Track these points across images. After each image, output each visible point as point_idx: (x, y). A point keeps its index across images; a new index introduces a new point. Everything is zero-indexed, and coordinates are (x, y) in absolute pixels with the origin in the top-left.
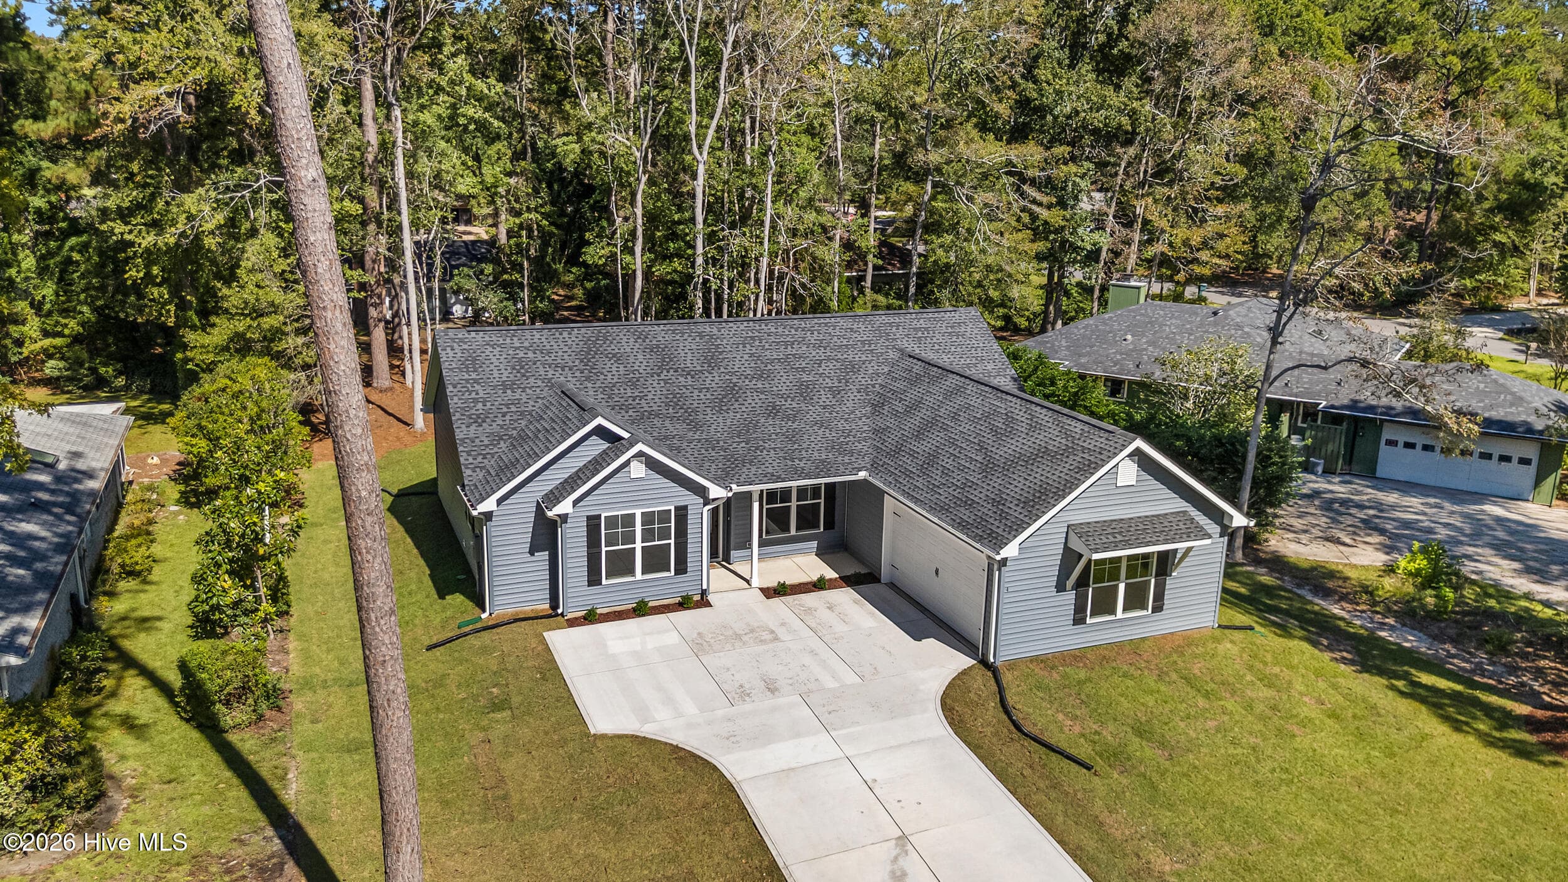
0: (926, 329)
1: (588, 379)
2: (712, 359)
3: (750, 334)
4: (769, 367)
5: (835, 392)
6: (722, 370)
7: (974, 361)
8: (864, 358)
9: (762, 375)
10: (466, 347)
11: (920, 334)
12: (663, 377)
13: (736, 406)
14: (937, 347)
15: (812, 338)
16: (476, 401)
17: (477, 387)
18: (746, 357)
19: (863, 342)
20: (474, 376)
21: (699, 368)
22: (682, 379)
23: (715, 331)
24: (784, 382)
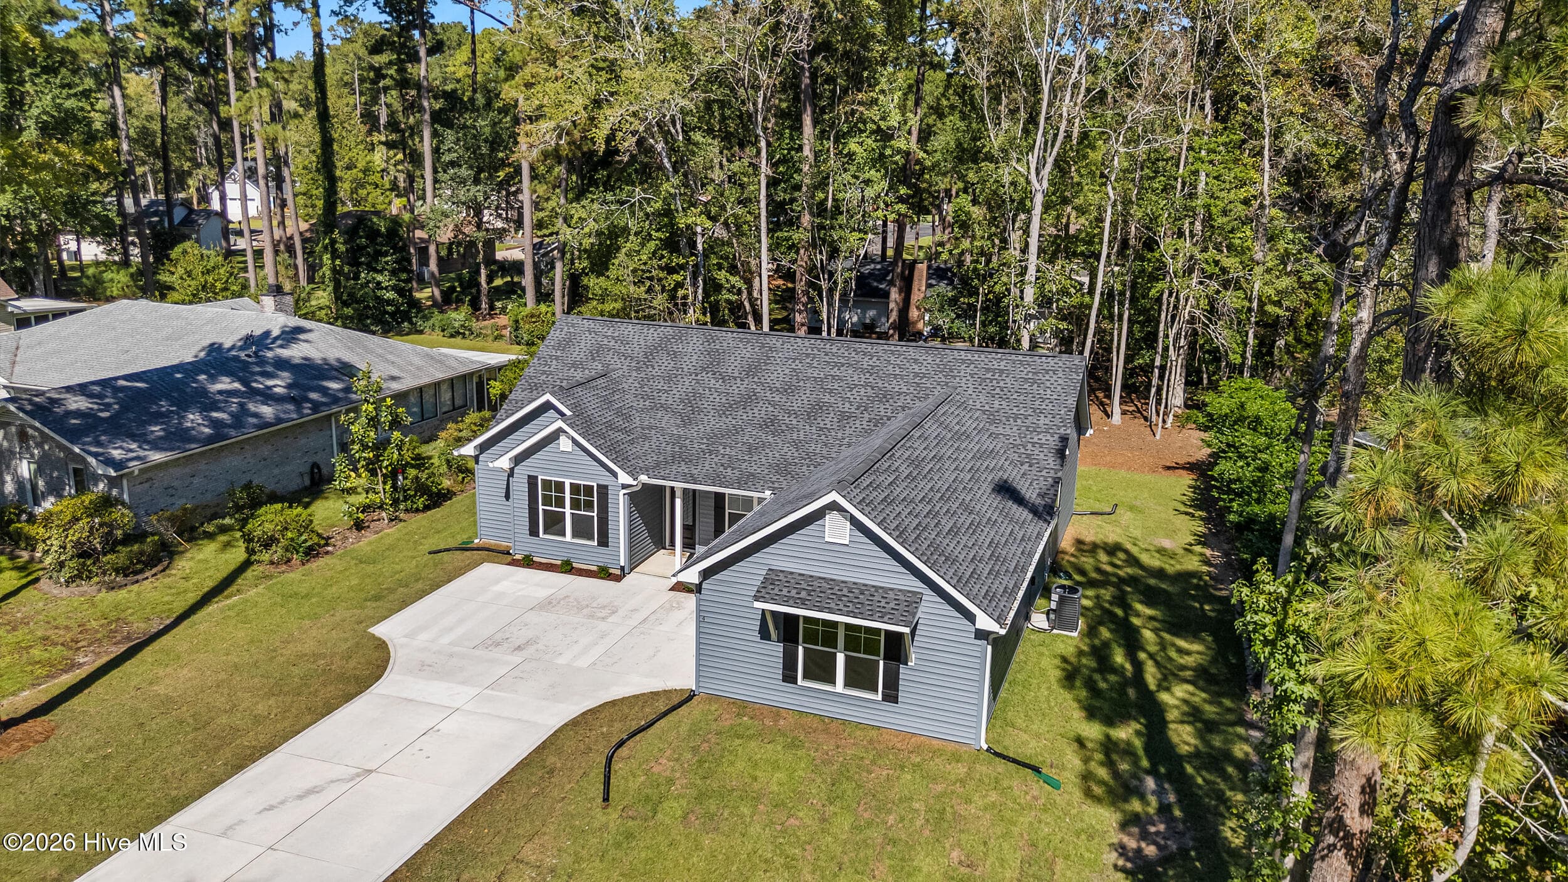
0: (1001, 372)
1: (638, 369)
2: (751, 370)
3: (810, 351)
4: (801, 384)
5: (844, 417)
6: (756, 379)
7: (1030, 412)
8: (905, 389)
9: (788, 390)
10: (572, 330)
11: (989, 375)
12: (699, 377)
13: (740, 413)
14: (998, 390)
15: (866, 363)
16: (544, 372)
17: (554, 362)
18: (787, 371)
19: (916, 375)
20: (559, 353)
21: (736, 375)
22: (713, 381)
23: (778, 344)
24: (801, 401)
